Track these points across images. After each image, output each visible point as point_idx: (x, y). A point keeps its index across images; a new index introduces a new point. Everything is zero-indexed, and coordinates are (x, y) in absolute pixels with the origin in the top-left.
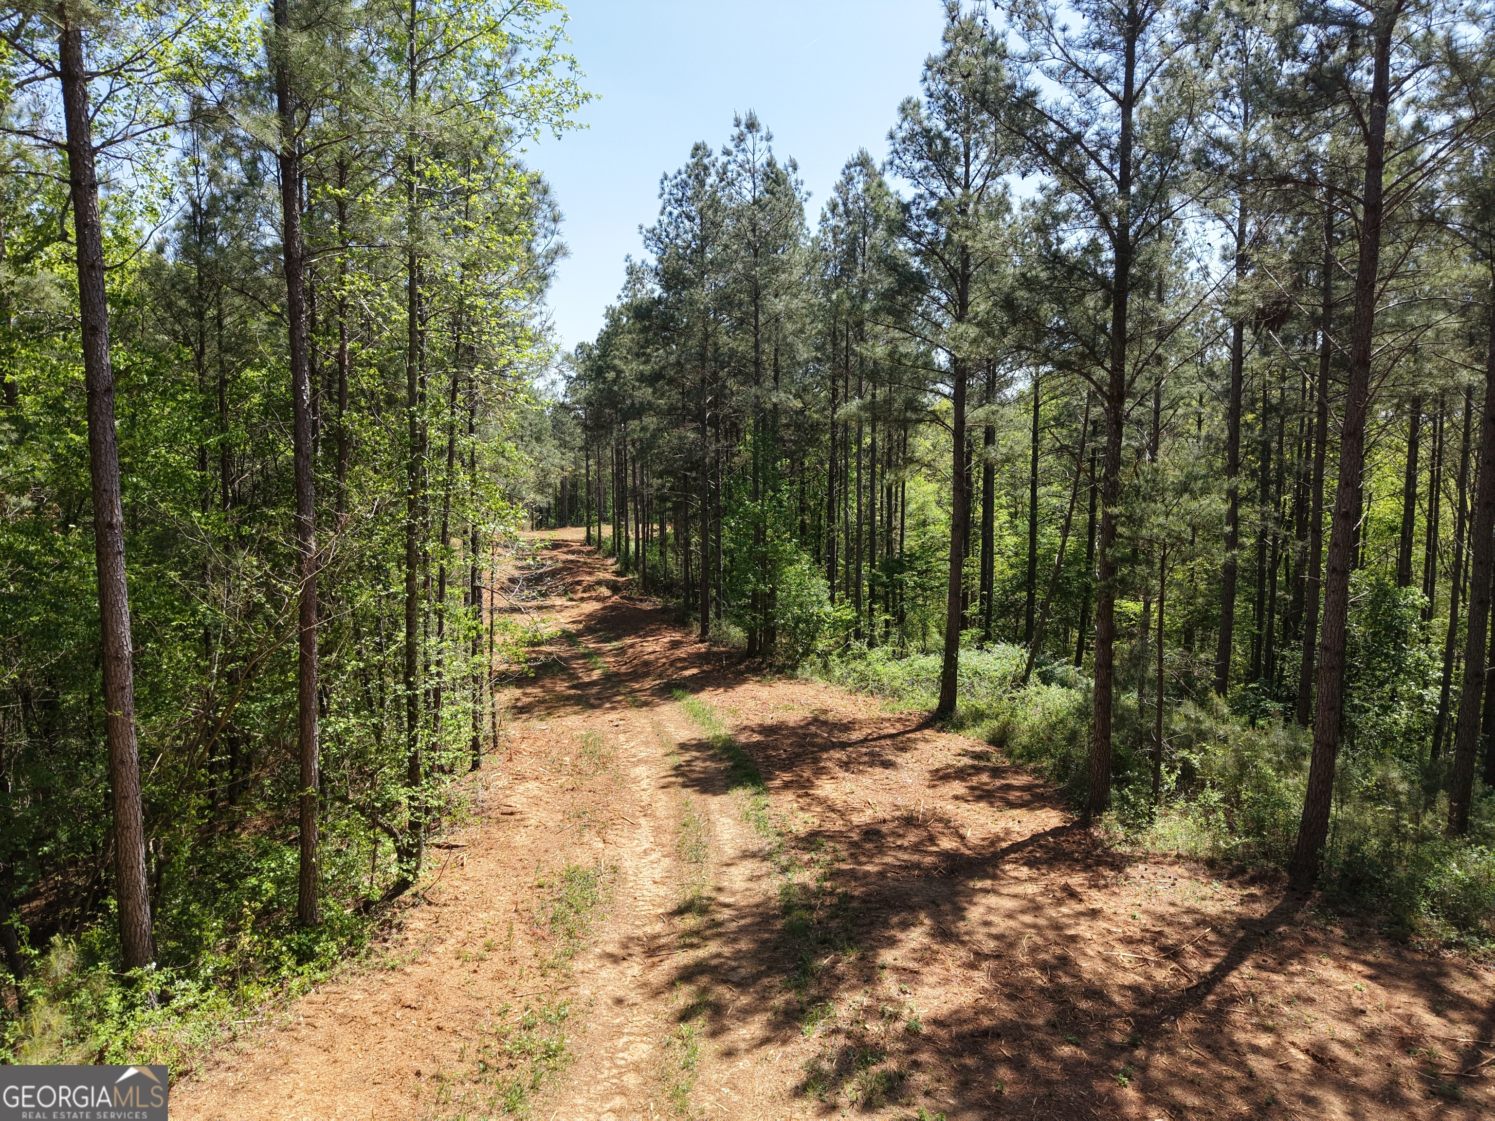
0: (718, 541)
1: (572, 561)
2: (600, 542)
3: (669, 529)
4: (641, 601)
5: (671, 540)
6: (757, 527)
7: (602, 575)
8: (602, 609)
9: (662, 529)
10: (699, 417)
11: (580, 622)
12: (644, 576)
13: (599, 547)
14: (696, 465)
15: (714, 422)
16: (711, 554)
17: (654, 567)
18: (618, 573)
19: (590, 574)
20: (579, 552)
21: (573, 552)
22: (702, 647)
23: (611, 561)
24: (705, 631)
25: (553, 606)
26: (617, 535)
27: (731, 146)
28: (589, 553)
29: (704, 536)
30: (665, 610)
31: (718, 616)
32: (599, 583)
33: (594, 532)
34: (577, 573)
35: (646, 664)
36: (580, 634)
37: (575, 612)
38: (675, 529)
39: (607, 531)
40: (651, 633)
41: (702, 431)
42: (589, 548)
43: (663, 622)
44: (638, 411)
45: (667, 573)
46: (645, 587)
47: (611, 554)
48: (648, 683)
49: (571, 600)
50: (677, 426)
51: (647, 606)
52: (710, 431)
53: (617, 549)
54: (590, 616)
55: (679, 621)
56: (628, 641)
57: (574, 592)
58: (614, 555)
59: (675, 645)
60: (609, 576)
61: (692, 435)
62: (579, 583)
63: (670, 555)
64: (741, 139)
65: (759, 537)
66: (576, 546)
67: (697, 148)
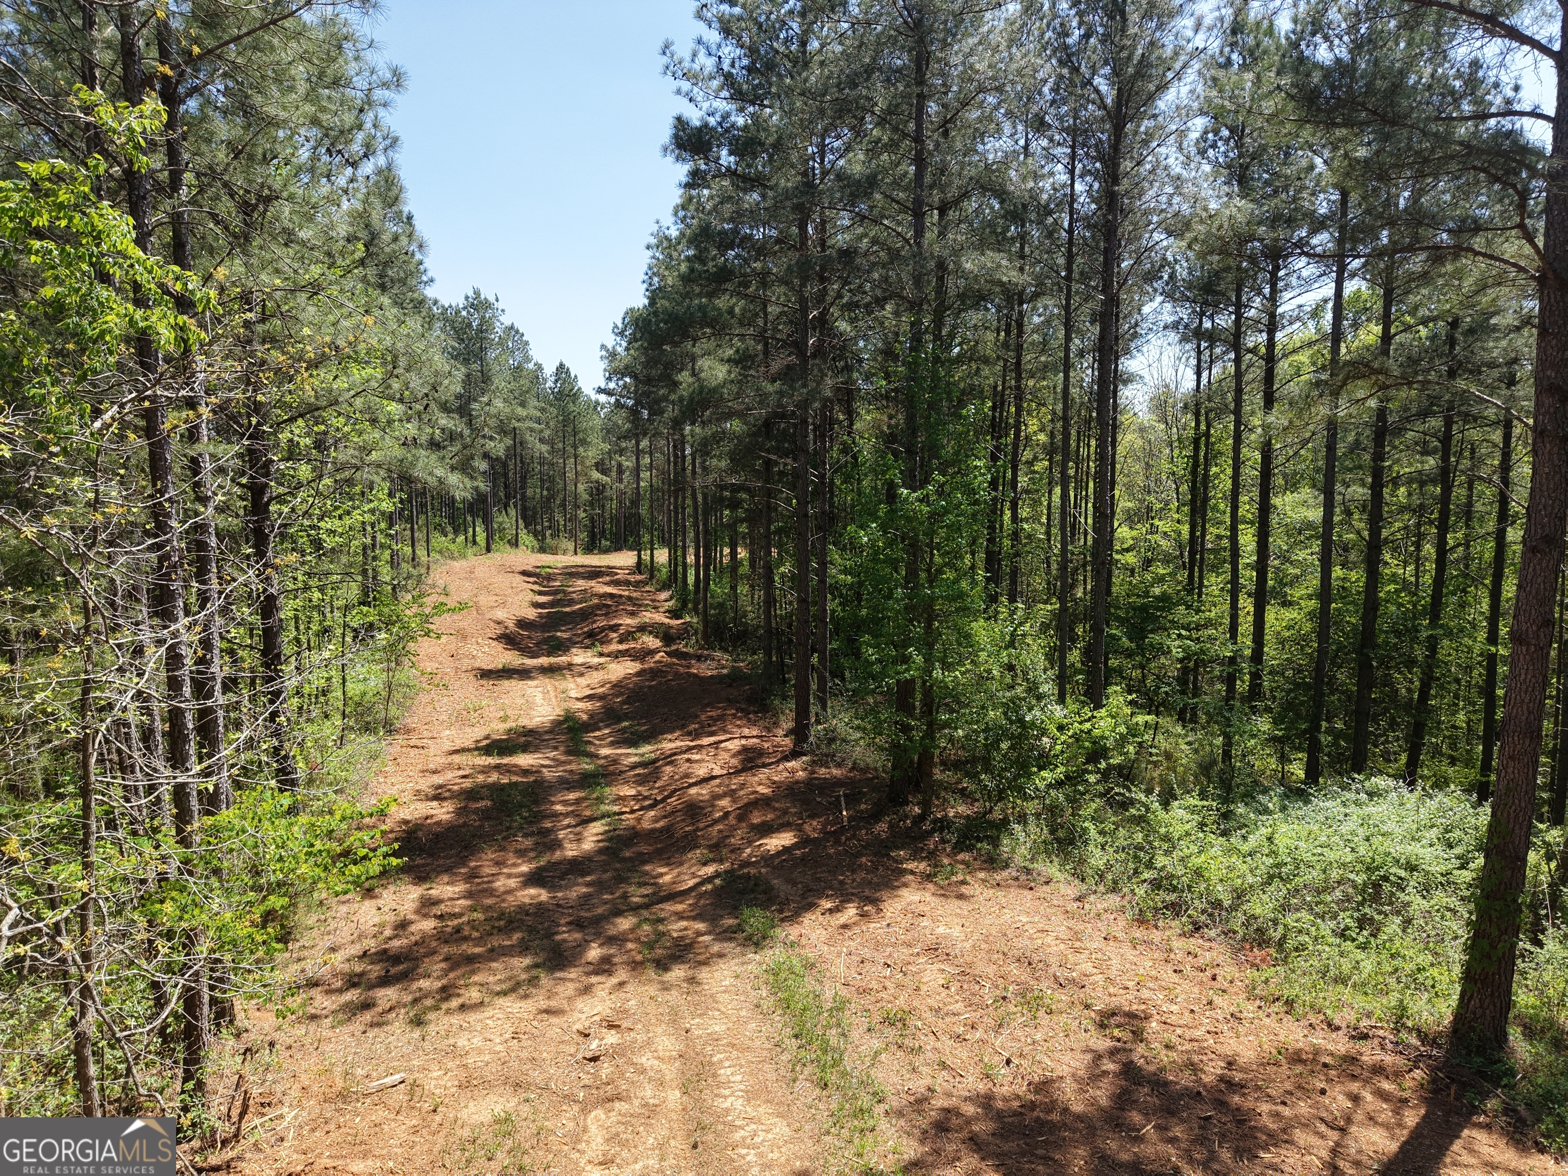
1: (612, 596)
2: (653, 568)
3: (742, 553)
4: (699, 658)
5: (745, 569)
7: (648, 616)
8: (638, 674)
9: (734, 554)
11: (601, 697)
12: (705, 619)
13: (652, 576)
17: (721, 605)
18: (672, 614)
19: (633, 614)
20: (627, 583)
21: (617, 583)
23: (664, 595)
25: (570, 666)
26: (673, 560)
28: (637, 584)
30: (734, 678)
32: (642, 628)
33: (646, 556)
34: (616, 613)
35: (693, 808)
36: (592, 722)
37: (595, 678)
38: (752, 553)
39: (662, 556)
40: (709, 728)
42: (639, 577)
43: (730, 702)
45: (739, 615)
46: (706, 636)
47: (664, 587)
49: (601, 655)
51: (705, 670)
53: (674, 579)
54: (618, 686)
56: (666, 745)
57: (605, 642)
58: (669, 587)
59: (749, 760)
60: (660, 618)
62: (614, 628)
63: (743, 589)
66: (621, 575)
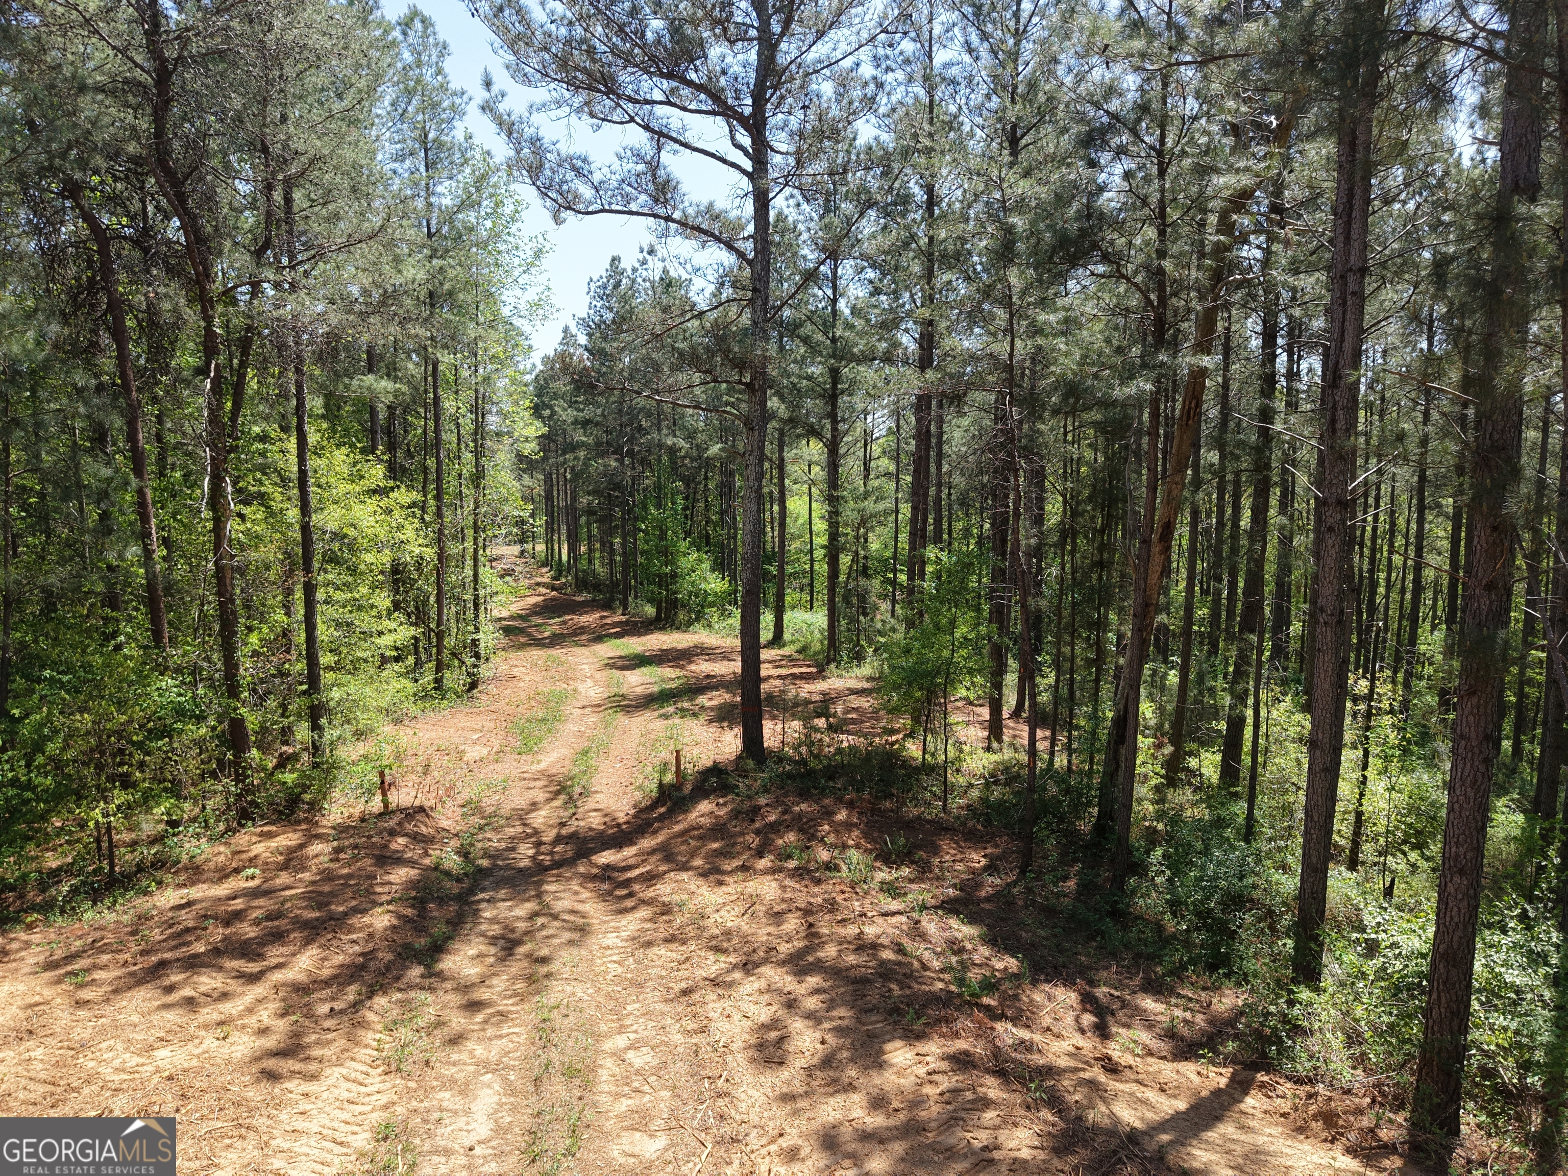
0: (635, 543)
2: (534, 556)
4: (575, 595)
6: (661, 529)
7: (539, 579)
8: (543, 601)
10: (618, 451)
11: (528, 609)
12: (576, 577)
13: (534, 560)
14: (617, 487)
15: (631, 453)
16: (629, 554)
17: (584, 570)
18: (554, 578)
22: (624, 618)
23: (546, 569)
24: (625, 608)
26: (550, 549)
27: (637, 265)
29: (624, 538)
30: (594, 600)
31: (636, 597)
32: (538, 585)
35: (582, 627)
36: (528, 615)
37: (521, 603)
40: (586, 613)
41: (622, 462)
43: (594, 606)
44: (573, 447)
45: (596, 575)
46: (577, 587)
47: (544, 564)
48: (584, 637)
50: (602, 457)
51: (580, 598)
52: (627, 461)
53: (551, 560)
54: (534, 605)
55: (607, 606)
56: (568, 617)
58: (548, 565)
59: (602, 618)
60: (545, 580)
61: (614, 464)
64: (644, 263)
65: (663, 536)
67: (614, 259)
